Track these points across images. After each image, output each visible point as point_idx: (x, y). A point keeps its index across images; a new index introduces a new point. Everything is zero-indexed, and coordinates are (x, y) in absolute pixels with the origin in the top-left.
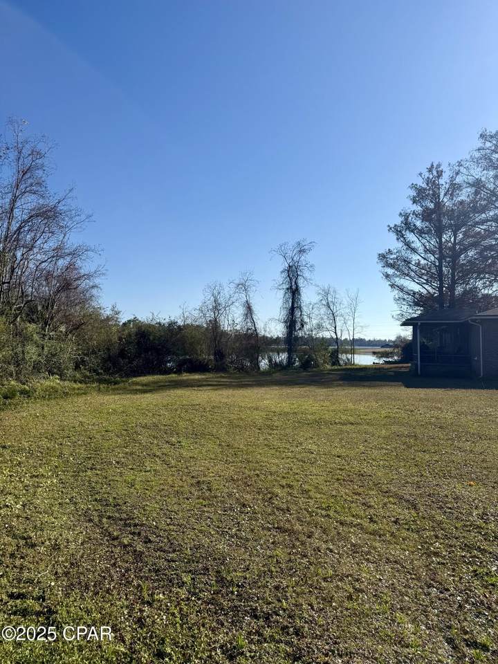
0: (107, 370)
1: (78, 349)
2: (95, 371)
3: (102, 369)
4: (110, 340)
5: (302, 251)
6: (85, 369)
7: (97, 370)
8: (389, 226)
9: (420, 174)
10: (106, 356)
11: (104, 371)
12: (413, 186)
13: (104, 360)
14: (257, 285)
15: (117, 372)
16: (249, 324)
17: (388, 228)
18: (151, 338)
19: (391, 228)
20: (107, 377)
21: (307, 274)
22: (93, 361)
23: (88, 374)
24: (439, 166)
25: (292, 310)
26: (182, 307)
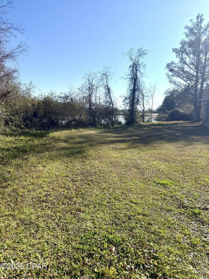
0: (27, 126)
1: (7, 111)
2: (19, 126)
3: (23, 125)
4: (27, 106)
5: (140, 55)
6: (12, 125)
7: (20, 125)
8: (173, 49)
9: (191, 20)
10: (25, 117)
11: (25, 126)
12: (187, 27)
13: (25, 119)
14: (112, 76)
15: (33, 127)
16: (108, 99)
17: (173, 50)
18: (52, 105)
19: (174, 50)
20: (27, 130)
21: (142, 70)
22: (17, 119)
23: (14, 128)
24: (202, 15)
25: (134, 91)
26: (69, 86)
